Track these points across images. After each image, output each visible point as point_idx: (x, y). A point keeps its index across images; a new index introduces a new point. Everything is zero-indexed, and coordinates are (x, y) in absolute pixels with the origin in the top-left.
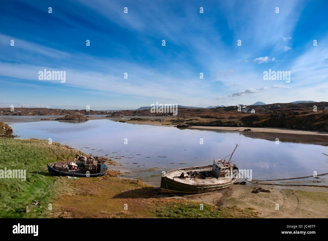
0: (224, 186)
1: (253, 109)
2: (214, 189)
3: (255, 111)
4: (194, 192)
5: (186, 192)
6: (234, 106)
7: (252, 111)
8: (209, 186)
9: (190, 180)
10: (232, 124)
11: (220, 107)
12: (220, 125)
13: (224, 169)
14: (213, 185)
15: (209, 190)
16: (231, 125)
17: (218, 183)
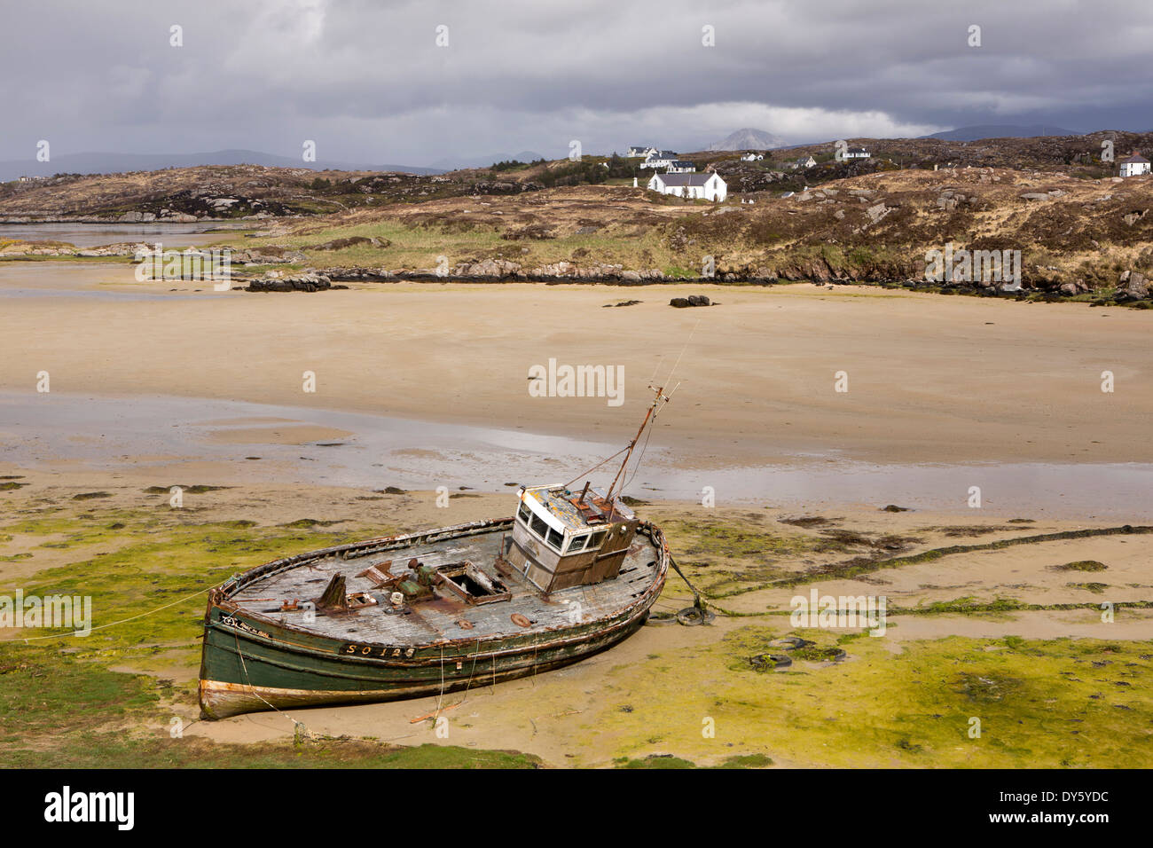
0: (583, 642)
1: (715, 176)
2: (529, 662)
3: (729, 190)
4: (413, 689)
5: (363, 693)
6: (601, 159)
7: (710, 183)
8: (502, 644)
9: (385, 618)
10: (597, 270)
11: (515, 162)
12: (520, 273)
13: (584, 538)
14: (525, 639)
15: (503, 665)
16: (592, 273)
17: (554, 627)
